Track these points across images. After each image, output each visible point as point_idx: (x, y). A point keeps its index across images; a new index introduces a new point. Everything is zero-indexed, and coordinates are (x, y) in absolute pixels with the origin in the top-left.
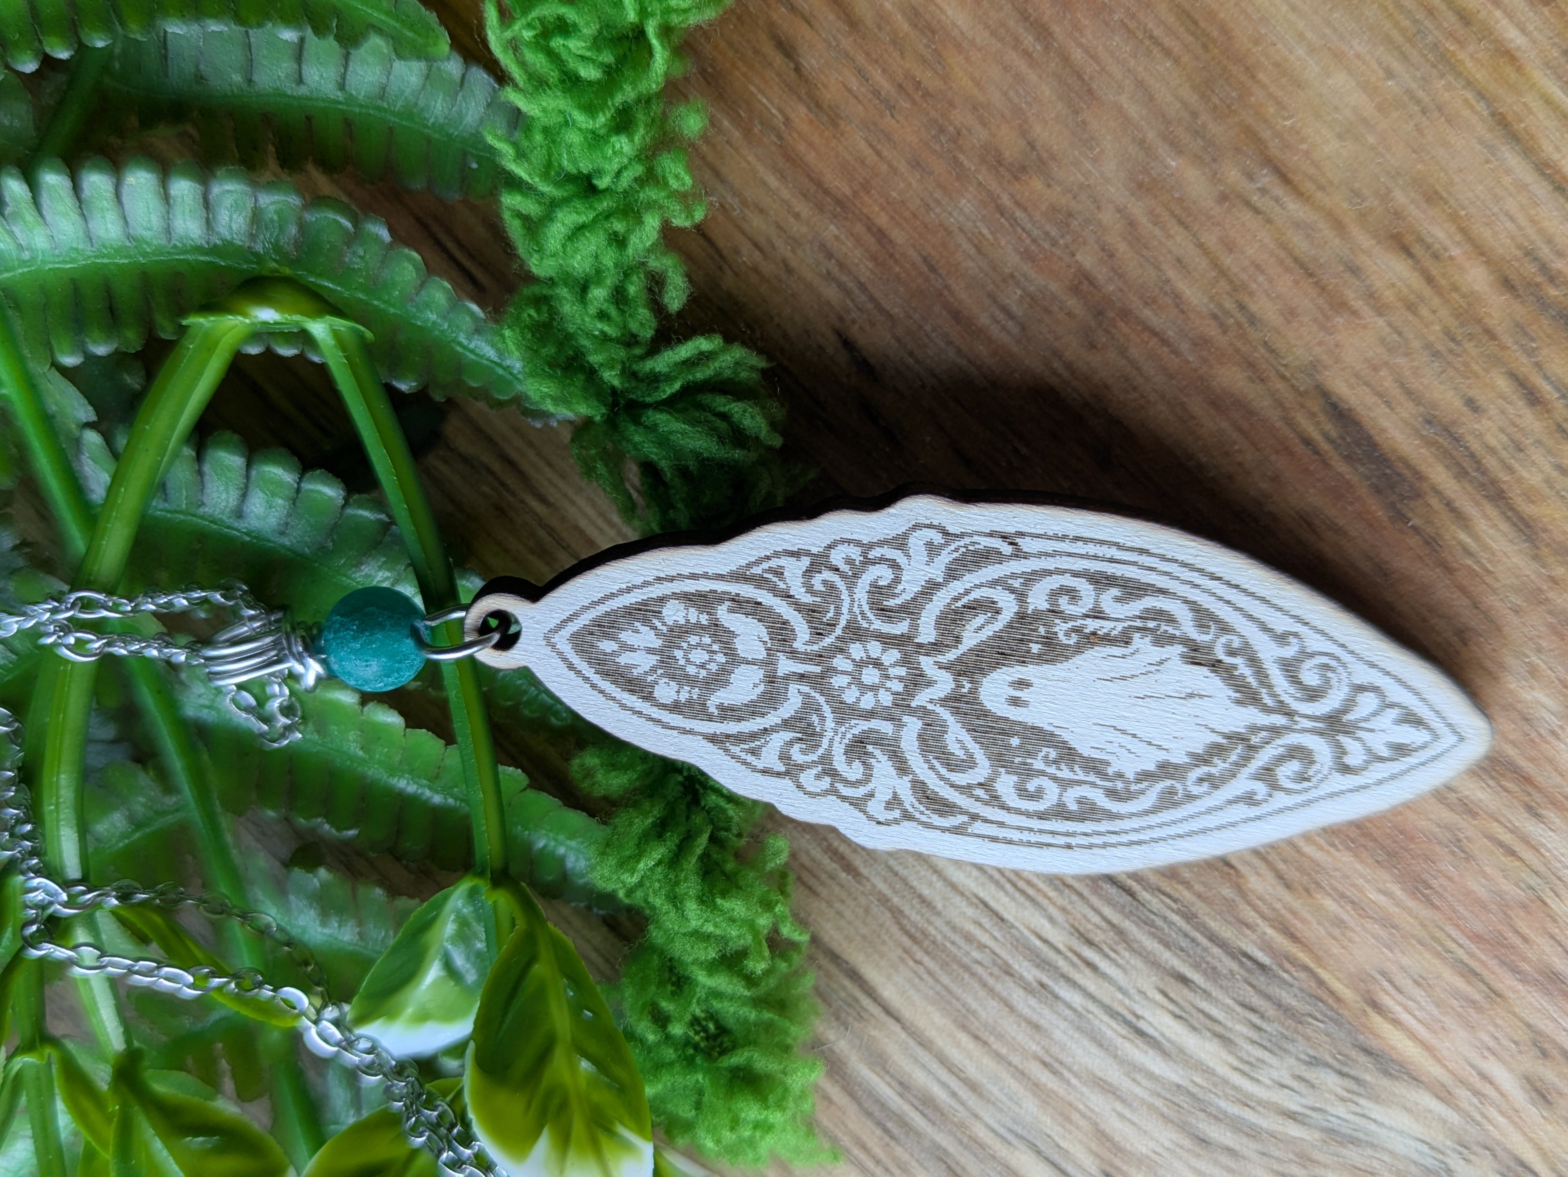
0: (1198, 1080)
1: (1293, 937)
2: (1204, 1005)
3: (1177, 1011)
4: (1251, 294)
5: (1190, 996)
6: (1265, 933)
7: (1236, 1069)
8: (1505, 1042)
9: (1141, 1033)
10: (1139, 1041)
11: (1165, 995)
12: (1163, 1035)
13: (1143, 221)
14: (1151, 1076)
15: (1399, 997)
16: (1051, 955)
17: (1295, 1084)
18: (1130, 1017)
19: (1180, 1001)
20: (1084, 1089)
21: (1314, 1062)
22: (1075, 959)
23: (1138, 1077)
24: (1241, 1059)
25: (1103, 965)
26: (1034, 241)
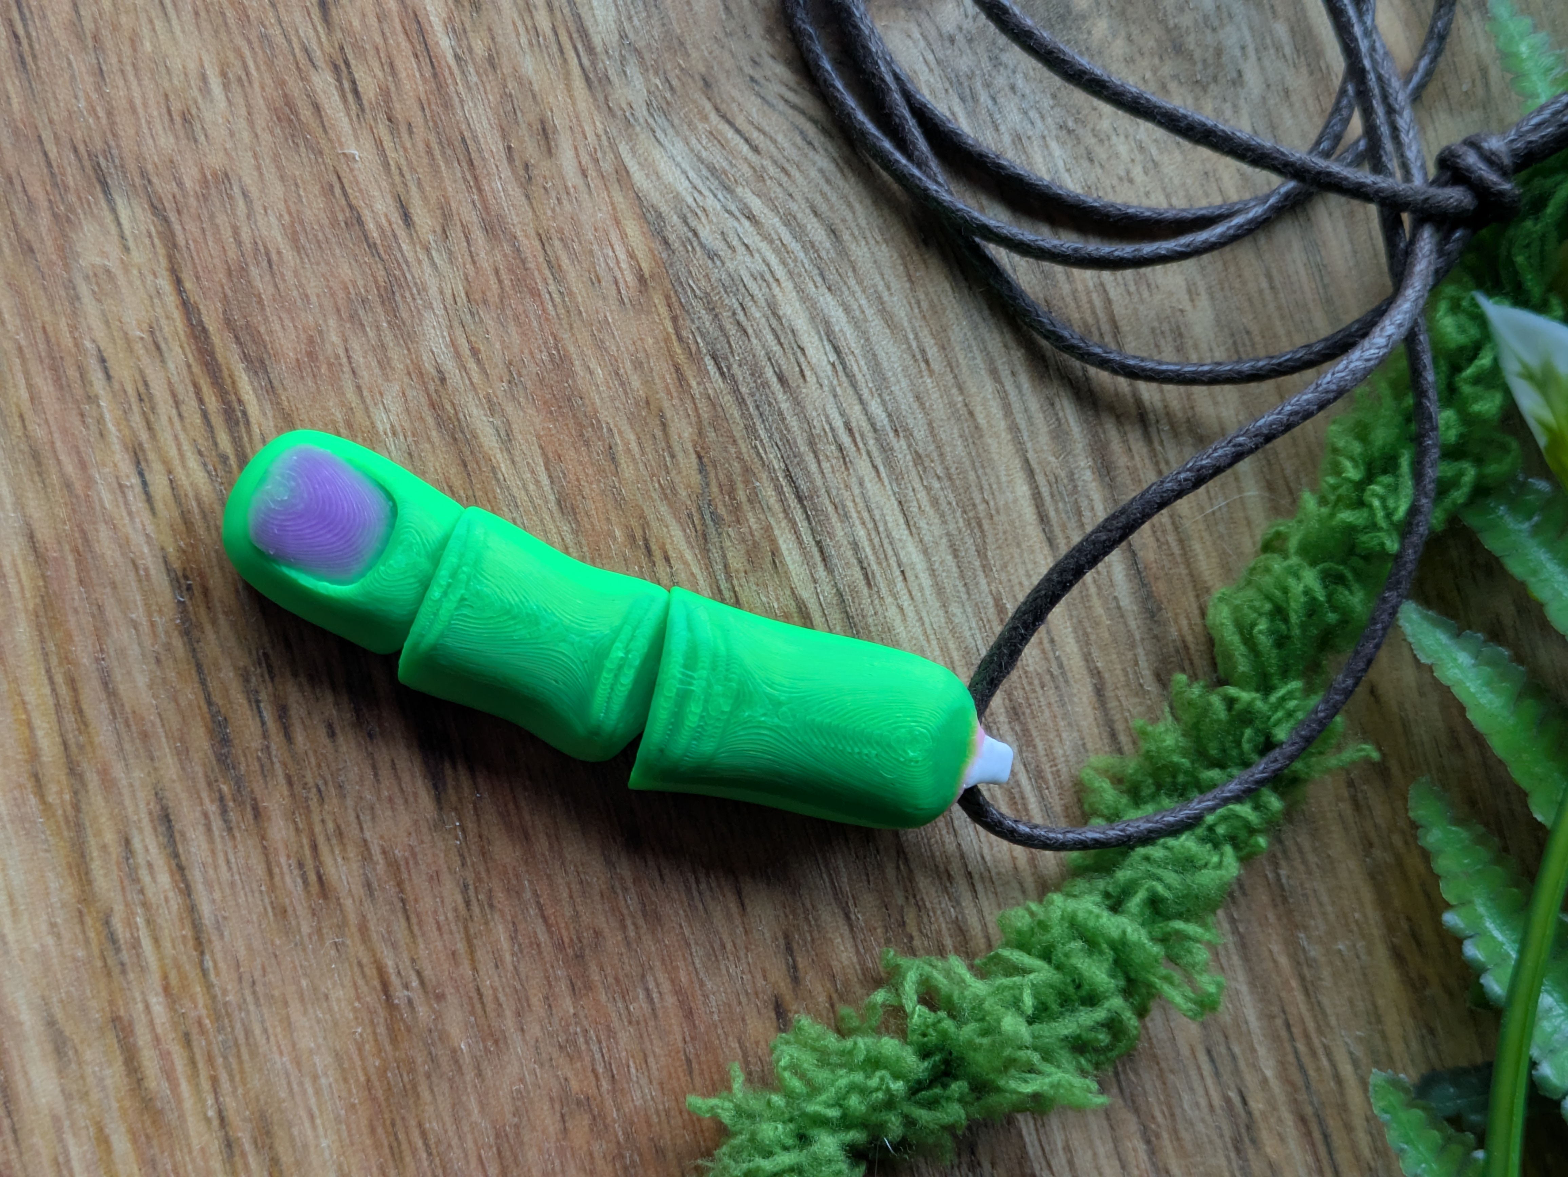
0: (811, 285)
1: (677, 369)
2: (776, 348)
3: (799, 354)
4: (456, 910)
5: (782, 361)
6: (698, 384)
7: (777, 280)
8: (553, 194)
9: (837, 350)
10: (842, 344)
11: (802, 371)
12: (821, 340)
13: (508, 1013)
14: (847, 310)
15: (619, 276)
16: (875, 453)
17: (735, 242)
18: (839, 368)
19: (793, 360)
20: (906, 324)
21: (712, 255)
22: (859, 439)
23: (857, 313)
24: (769, 286)
25: (838, 423)
26: (599, 1042)
